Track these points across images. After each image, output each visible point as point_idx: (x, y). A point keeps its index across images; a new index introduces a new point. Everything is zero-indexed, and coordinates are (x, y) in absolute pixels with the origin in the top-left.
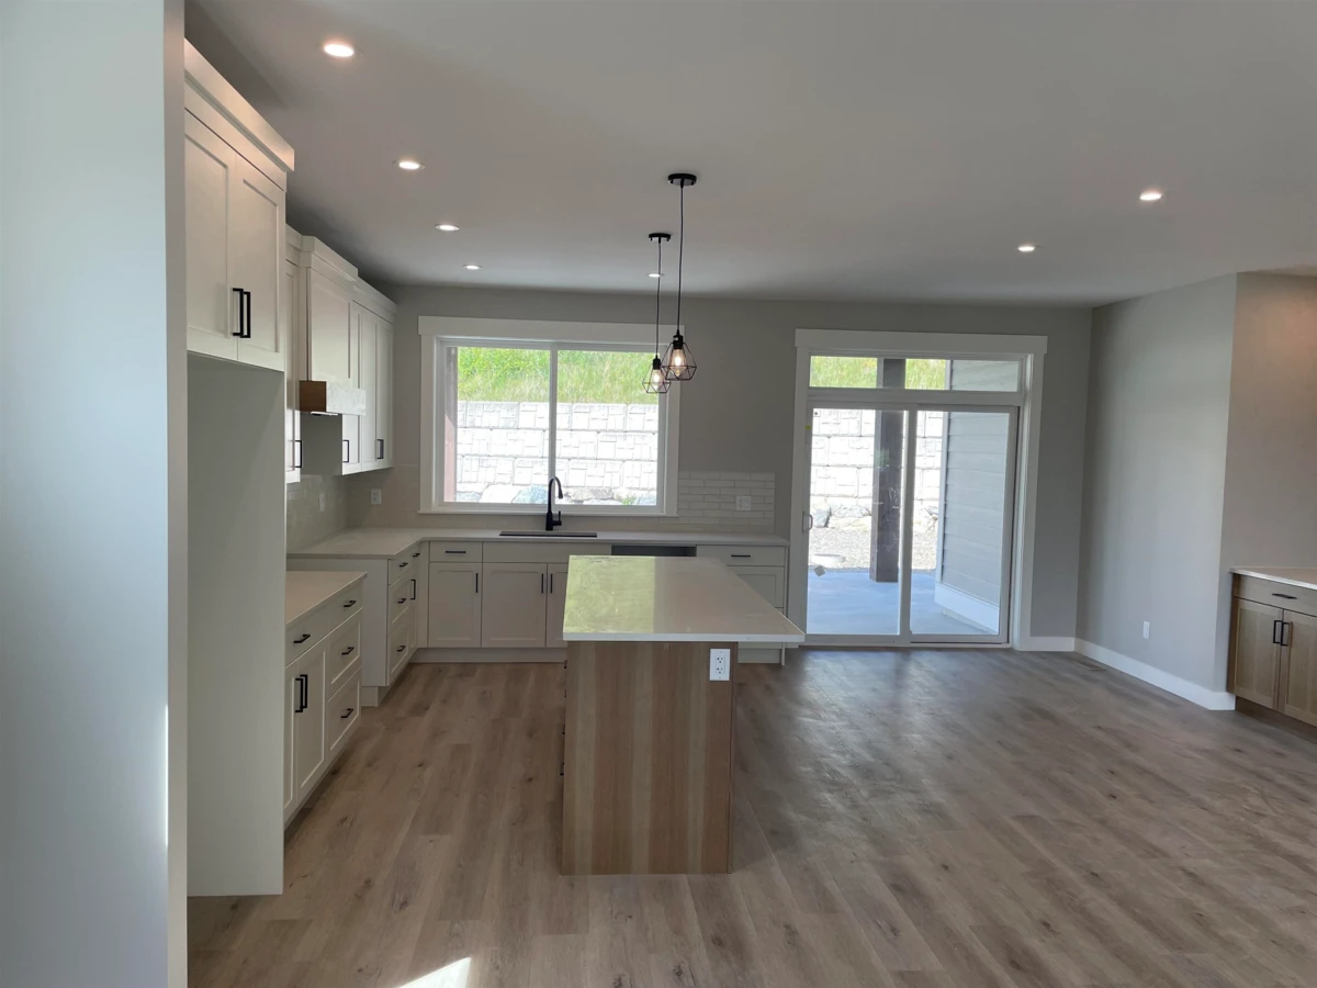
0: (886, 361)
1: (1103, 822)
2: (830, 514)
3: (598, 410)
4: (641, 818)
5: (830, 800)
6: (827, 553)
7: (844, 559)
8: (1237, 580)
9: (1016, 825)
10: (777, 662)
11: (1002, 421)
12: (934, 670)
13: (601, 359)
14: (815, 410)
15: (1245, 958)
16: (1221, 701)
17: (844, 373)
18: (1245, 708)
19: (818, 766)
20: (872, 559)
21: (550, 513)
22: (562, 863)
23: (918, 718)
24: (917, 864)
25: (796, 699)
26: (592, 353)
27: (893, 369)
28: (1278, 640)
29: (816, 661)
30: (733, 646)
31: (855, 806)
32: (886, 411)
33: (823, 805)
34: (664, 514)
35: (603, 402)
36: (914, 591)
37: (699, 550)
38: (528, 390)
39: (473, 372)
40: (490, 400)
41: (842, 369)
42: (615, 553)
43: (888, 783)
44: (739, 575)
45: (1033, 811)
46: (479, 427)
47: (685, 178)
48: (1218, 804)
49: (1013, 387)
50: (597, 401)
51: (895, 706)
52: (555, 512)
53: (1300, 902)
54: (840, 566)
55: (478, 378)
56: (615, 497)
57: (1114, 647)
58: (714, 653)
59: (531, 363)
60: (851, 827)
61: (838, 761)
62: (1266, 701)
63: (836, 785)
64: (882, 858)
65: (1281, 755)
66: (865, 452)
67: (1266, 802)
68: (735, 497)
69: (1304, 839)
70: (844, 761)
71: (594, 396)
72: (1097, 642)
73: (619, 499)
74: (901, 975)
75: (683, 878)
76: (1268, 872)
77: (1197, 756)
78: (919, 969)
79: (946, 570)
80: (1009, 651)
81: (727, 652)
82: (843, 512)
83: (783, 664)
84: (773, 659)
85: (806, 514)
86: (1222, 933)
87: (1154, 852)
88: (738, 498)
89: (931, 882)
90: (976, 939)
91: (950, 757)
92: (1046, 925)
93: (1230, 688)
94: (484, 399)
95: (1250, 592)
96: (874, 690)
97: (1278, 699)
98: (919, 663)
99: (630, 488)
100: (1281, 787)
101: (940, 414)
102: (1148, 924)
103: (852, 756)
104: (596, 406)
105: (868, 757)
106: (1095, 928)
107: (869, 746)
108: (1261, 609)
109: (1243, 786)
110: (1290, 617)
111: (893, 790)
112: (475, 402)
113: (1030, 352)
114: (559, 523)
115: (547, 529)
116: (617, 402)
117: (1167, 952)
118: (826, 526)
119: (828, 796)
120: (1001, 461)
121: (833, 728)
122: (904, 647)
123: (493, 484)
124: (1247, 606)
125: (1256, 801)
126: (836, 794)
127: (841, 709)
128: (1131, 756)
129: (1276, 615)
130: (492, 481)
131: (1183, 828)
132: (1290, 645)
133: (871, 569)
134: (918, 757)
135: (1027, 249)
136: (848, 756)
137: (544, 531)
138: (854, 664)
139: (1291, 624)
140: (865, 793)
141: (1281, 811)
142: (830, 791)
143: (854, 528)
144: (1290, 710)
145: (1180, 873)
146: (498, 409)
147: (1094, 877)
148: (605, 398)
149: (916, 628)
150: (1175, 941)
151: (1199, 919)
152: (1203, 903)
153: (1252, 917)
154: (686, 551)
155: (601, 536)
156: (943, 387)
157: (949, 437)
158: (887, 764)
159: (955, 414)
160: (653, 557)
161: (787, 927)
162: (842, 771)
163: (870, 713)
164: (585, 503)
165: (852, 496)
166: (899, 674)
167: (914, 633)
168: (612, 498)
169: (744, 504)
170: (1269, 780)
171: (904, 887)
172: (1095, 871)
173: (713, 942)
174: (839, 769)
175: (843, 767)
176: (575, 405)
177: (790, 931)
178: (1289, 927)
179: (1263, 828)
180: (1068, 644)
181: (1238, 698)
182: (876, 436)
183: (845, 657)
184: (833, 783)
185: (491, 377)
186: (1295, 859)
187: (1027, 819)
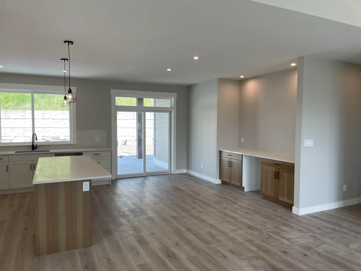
0: (138, 99)
1: (191, 215)
2: (126, 141)
3: (53, 113)
4: (62, 235)
5: (122, 221)
6: (125, 152)
7: (130, 153)
8: (220, 152)
9: (170, 219)
10: (109, 184)
11: (167, 115)
12: (152, 181)
13: (53, 97)
14: (117, 112)
15: (222, 244)
16: (218, 182)
17: (128, 102)
18: (223, 183)
19: (119, 212)
20: (137, 153)
21: (33, 145)
22: (37, 253)
23: (148, 194)
24: (145, 234)
25: (114, 194)
26: (51, 95)
27: (140, 101)
28: (229, 166)
29: (120, 182)
30: (90, 181)
31: (129, 221)
32: (139, 112)
33: (120, 222)
34: (72, 143)
35: (55, 110)
36: (147, 161)
37: (83, 153)
38: (28, 107)
39: (8, 101)
40: (15, 110)
41: (128, 101)
42: (56, 156)
43: (138, 213)
44: (95, 160)
45: (175, 215)
46: (11, 119)
47: (70, 42)
48: (217, 207)
49: (169, 106)
50: (52, 110)
51: (142, 192)
52: (35, 144)
53: (235, 228)
54: (129, 155)
55: (10, 103)
56: (60, 139)
57: (195, 171)
58: (84, 183)
59: (29, 98)
60: (127, 227)
61: (125, 209)
62: (227, 181)
63: (124, 216)
64: (135, 234)
65: (231, 193)
66: (134, 124)
67: (228, 205)
68: (95, 137)
69: (235, 213)
70: (127, 209)
71: (52, 108)
72: (191, 170)
73: (61, 140)
74: (139, 265)
75: (77, 251)
76: (228, 222)
77: (213, 195)
78: (144, 263)
79: (156, 154)
80: (171, 174)
81: (88, 183)
82: (130, 140)
83: (111, 184)
84: (108, 183)
85: (116, 141)
86: (217, 238)
87: (203, 221)
88: (96, 137)
89: (148, 238)
90: (160, 251)
91: (155, 204)
92: (177, 244)
93: (220, 178)
94: (12, 110)
95: (224, 155)
96: (136, 188)
97: (230, 180)
98: (148, 180)
99: (65, 136)
100: (231, 201)
101: (152, 113)
102: (201, 239)
103: (129, 207)
104: (52, 111)
105: (133, 207)
106: (189, 243)
107: (134, 204)
108: (226, 158)
109: (223, 201)
110: (232, 160)
111: (140, 215)
112: (9, 110)
113: (173, 97)
114: (37, 148)
115: (32, 150)
116: (59, 110)
117: (205, 246)
118: (125, 144)
119: (121, 219)
120: (167, 125)
121: (124, 200)
122: (145, 176)
123: (17, 137)
124: (223, 158)
125: (225, 205)
126: (124, 219)
127: (126, 195)
128: (198, 197)
129: (228, 160)
130: (16, 135)
131: (209, 214)
132: (232, 167)
133: (137, 156)
134: (147, 205)
135: (169, 70)
136: (128, 208)
137: (31, 151)
138: (131, 182)
139: (232, 162)
140: (132, 217)
141: (231, 207)
142: (122, 218)
143: (133, 145)
144: (233, 182)
145: (208, 225)
146: (17, 113)
147: (189, 230)
148: (56, 109)
149: (148, 170)
150: (206, 242)
151: (212, 236)
152: (213, 232)
153: (224, 233)
154: (80, 154)
155: (51, 151)
156: (153, 106)
157: (155, 119)
158: (139, 208)
159: (156, 113)
160: (70, 156)
161: (108, 259)
162: (126, 212)
163: (134, 195)
164: (50, 141)
165: (132, 136)
166: (143, 183)
167: (147, 172)
168: (59, 140)
169: (98, 139)
170: (228, 199)
171: (141, 241)
172: (189, 228)
173: (85, 267)
174: (125, 212)
175: (126, 211)
176: (45, 111)
177: (109, 260)
178: (232, 234)
179: (227, 211)
180: (185, 171)
181: (222, 180)
182: (137, 119)
183: (128, 180)
184: (123, 215)
185: (15, 103)
186: (233, 218)
187: (173, 217)
